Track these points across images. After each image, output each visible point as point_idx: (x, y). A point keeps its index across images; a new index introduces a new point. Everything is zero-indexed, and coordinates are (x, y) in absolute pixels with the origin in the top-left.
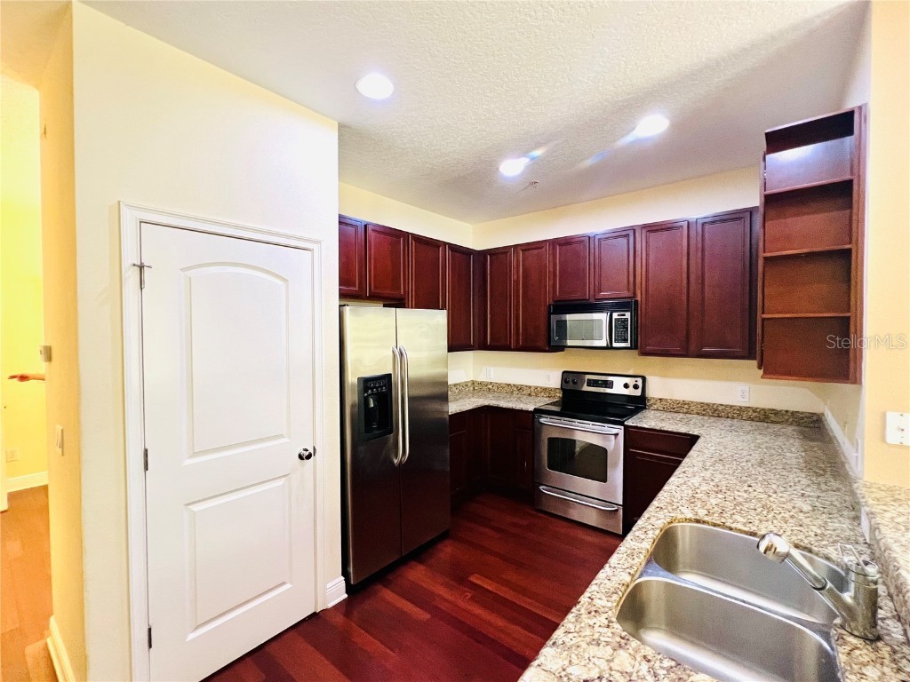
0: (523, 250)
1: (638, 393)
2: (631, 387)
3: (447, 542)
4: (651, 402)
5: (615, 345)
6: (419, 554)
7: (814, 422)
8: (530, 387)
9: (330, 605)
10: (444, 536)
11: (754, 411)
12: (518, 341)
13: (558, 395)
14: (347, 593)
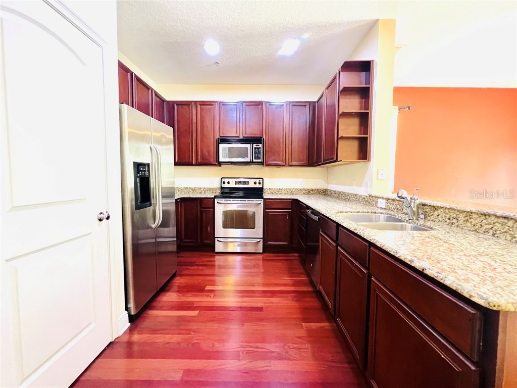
0: (200, 105)
1: (261, 186)
2: (258, 183)
3: (178, 278)
4: (266, 190)
5: (254, 160)
6: (164, 289)
7: (324, 192)
8: (201, 188)
9: (121, 333)
10: (174, 276)
11: (305, 190)
12: (197, 159)
13: (218, 191)
14: (129, 322)
